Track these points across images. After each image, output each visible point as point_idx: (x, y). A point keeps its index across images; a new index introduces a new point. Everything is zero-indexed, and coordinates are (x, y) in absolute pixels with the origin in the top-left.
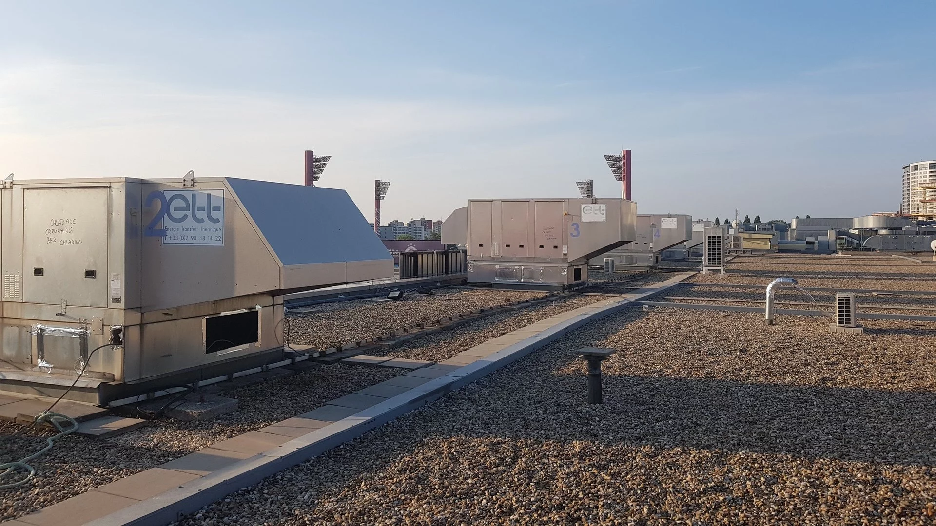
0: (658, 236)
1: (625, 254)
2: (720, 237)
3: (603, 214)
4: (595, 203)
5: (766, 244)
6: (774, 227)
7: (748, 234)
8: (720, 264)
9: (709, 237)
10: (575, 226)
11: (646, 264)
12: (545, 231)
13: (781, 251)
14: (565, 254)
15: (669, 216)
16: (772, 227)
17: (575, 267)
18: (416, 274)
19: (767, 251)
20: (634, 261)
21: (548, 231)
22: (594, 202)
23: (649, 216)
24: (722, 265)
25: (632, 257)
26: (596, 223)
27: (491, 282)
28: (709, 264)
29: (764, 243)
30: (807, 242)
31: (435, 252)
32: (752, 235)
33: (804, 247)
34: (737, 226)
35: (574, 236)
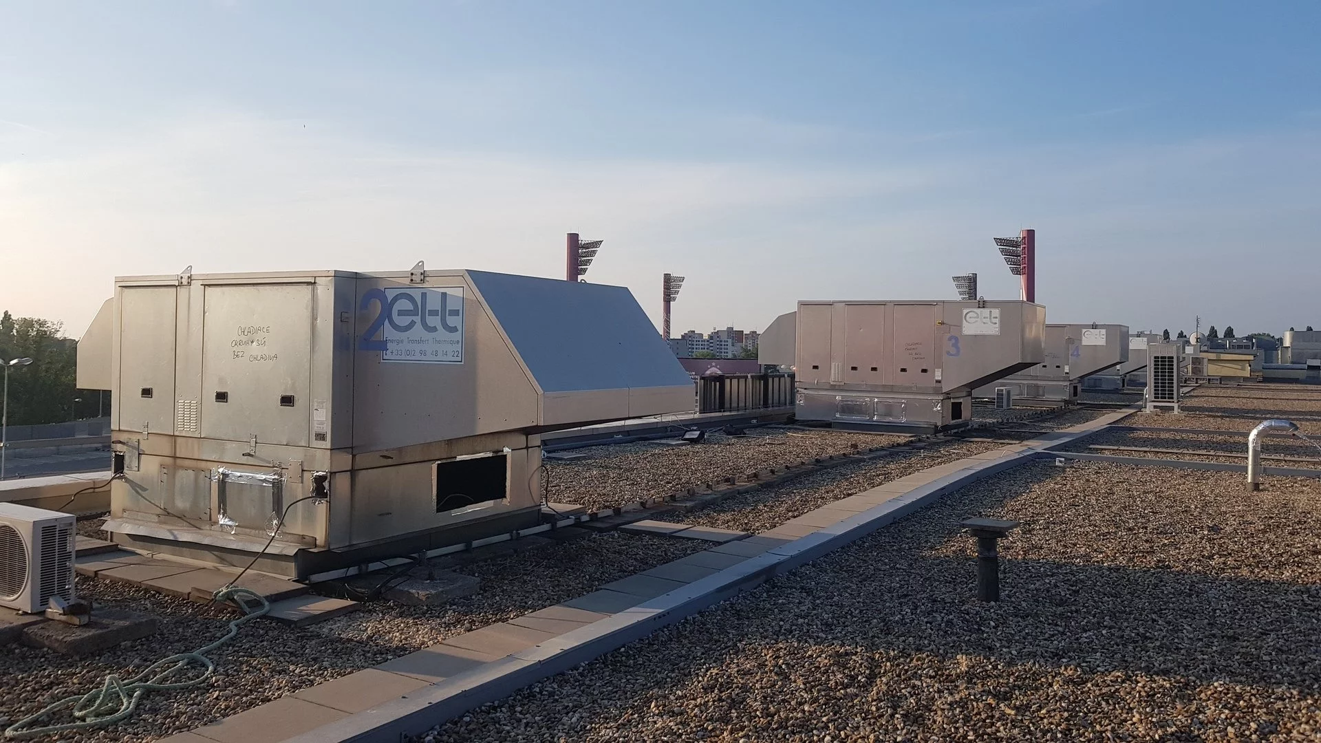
0: (1078, 355)
1: (1025, 382)
2: (1172, 358)
3: (996, 323)
4: (984, 307)
5: (1243, 369)
6: (1255, 345)
7: (1215, 354)
8: (1172, 398)
9: (1155, 357)
10: (953, 341)
11: (1058, 398)
12: (909, 347)
13: (1266, 380)
14: (938, 382)
15: (1094, 327)
16: (1253, 343)
17: (952, 401)
18: (722, 407)
19: (1245, 379)
20: (1041, 393)
21: (914, 347)
22: (981, 306)
23: (1063, 326)
24: (1175, 400)
25: (1037, 386)
26: (984, 336)
27: (830, 419)
28: (1155, 398)
29: (1240, 367)
30: (1308, 366)
31: (749, 375)
32: (1222, 355)
33: (1302, 374)
34: (1197, 341)
35: (952, 355)
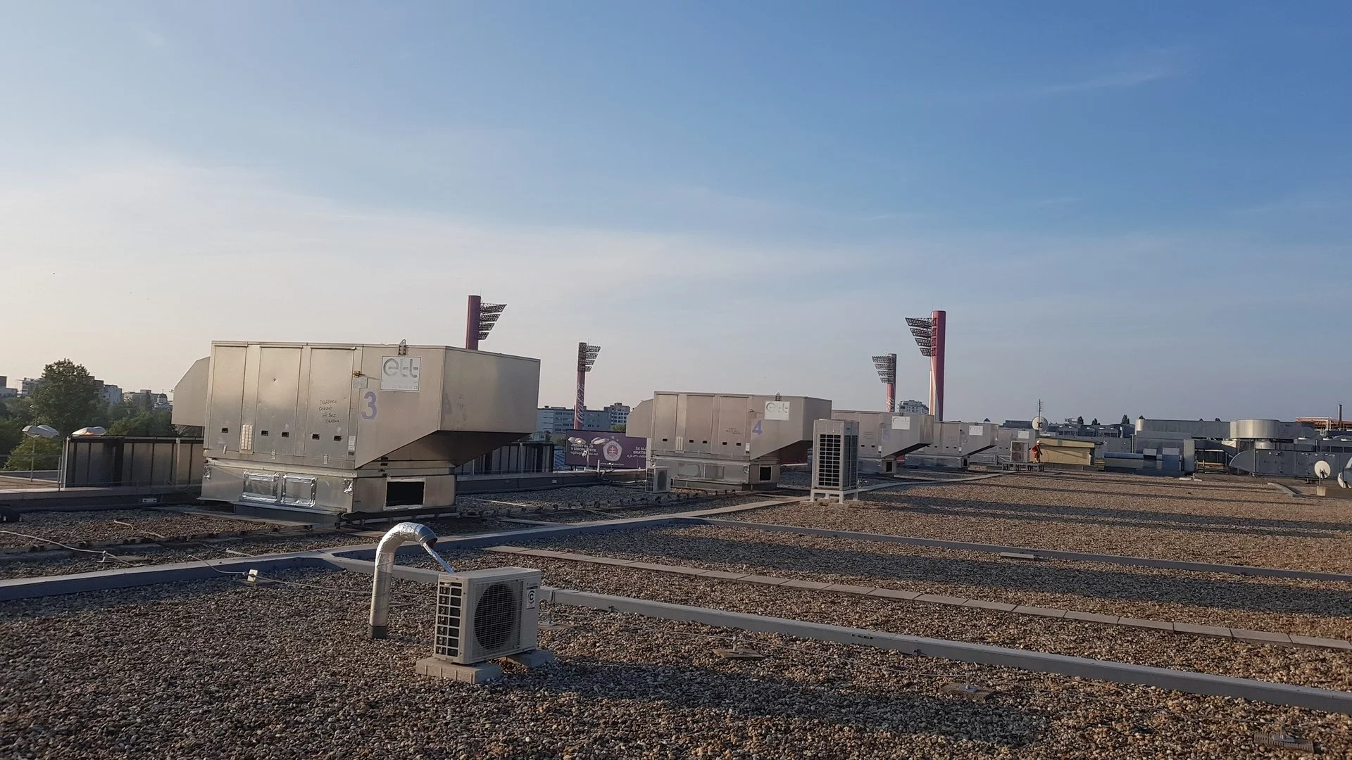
0: (759, 432)
1: (704, 461)
2: (839, 437)
3: (415, 376)
4: (405, 354)
5: (1085, 457)
8: (838, 485)
9: (822, 436)
10: (370, 399)
11: (737, 480)
12: (323, 406)
13: (1108, 469)
14: (352, 453)
15: (778, 398)
17: (389, 479)
20: (720, 474)
21: (327, 406)
22: (402, 352)
23: (746, 397)
24: (841, 486)
25: (716, 467)
26: (404, 392)
27: (234, 500)
28: (820, 484)
29: (1081, 455)
32: (1063, 441)
34: (1039, 426)
35: (369, 418)
